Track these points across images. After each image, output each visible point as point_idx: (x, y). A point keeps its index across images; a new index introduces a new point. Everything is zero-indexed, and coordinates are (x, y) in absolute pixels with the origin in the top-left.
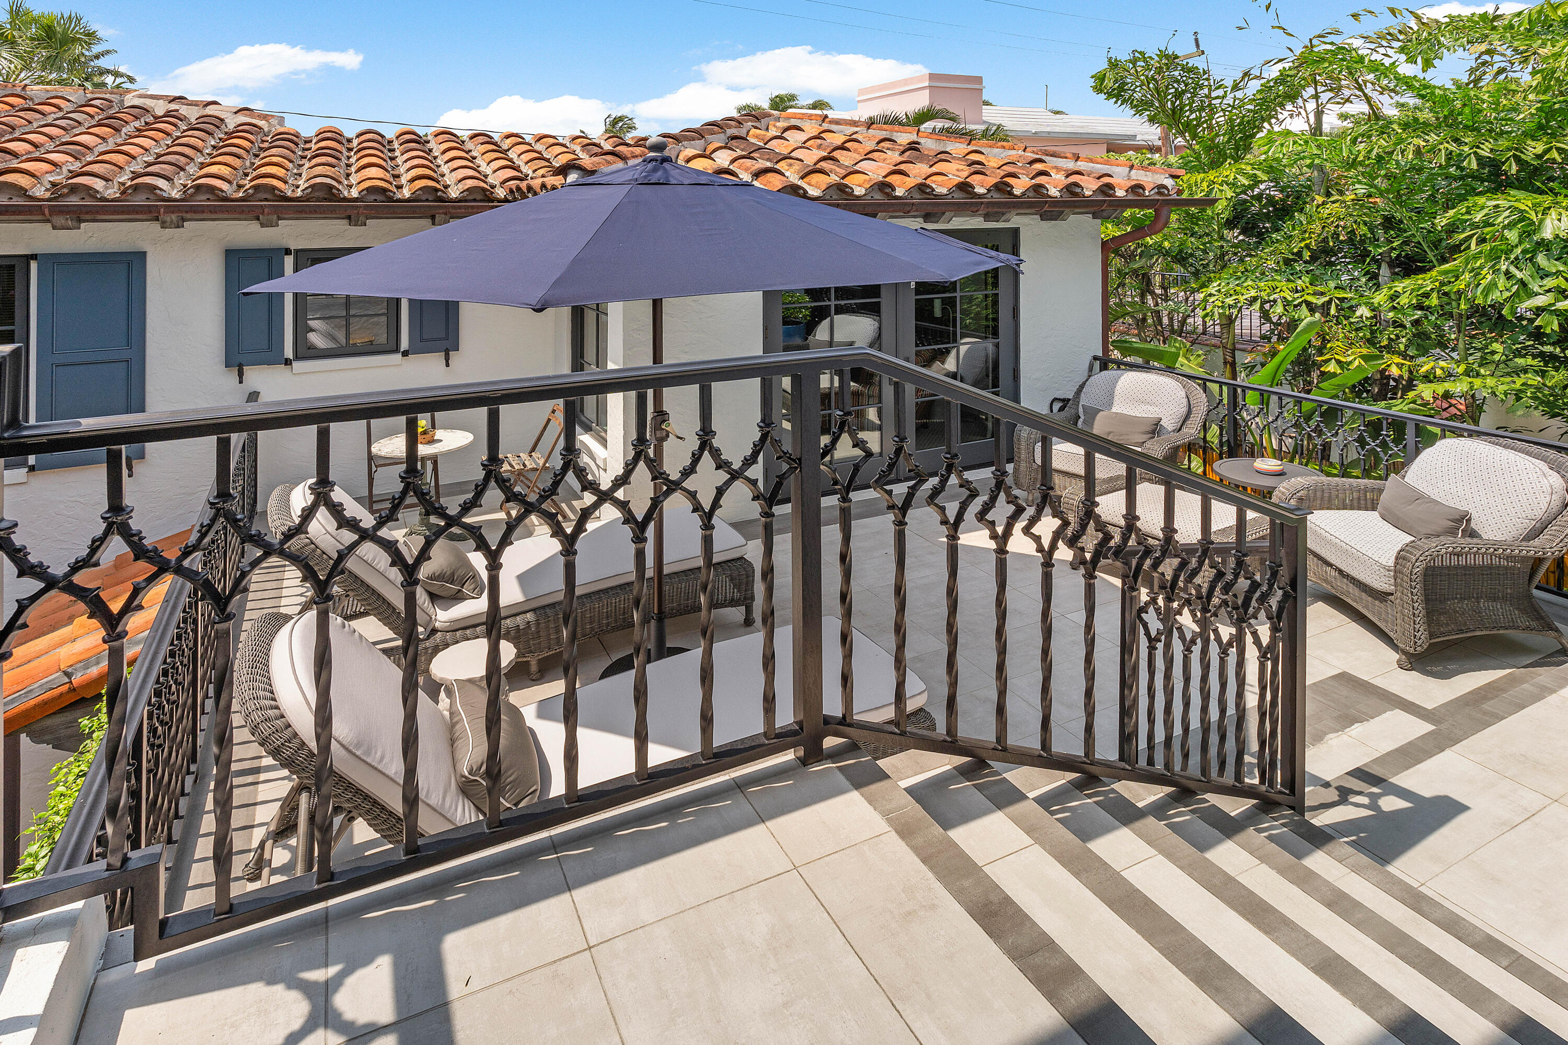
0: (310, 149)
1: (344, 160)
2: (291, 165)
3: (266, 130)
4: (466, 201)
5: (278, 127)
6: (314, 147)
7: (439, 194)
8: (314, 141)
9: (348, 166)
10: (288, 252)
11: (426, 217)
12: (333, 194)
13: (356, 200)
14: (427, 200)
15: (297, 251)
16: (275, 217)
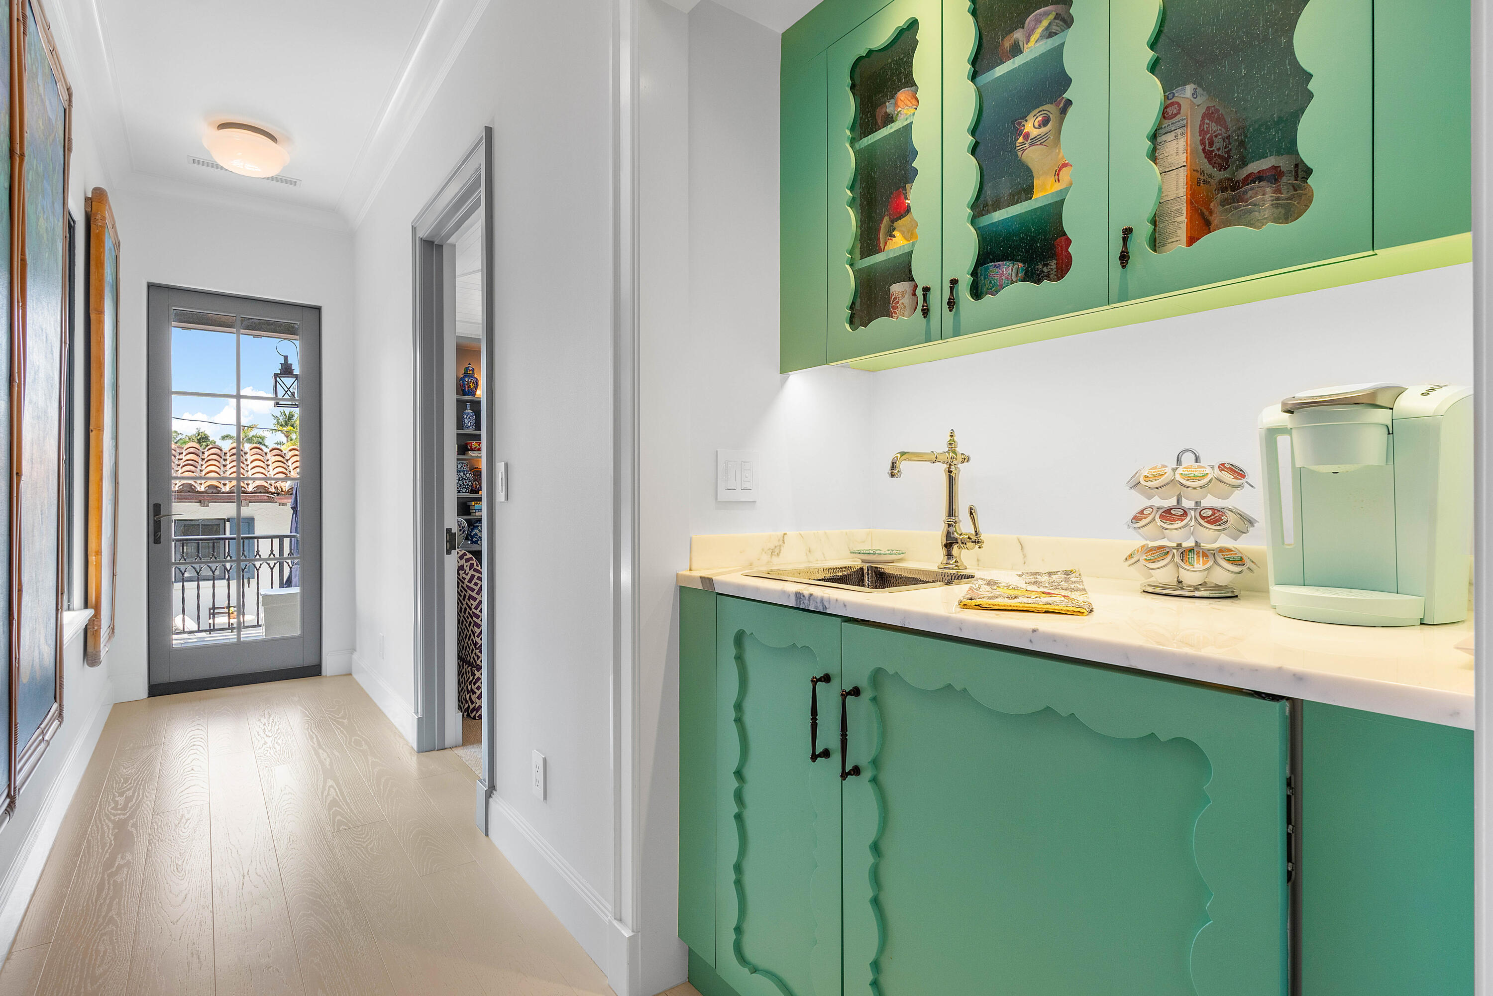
9: (201, 471)
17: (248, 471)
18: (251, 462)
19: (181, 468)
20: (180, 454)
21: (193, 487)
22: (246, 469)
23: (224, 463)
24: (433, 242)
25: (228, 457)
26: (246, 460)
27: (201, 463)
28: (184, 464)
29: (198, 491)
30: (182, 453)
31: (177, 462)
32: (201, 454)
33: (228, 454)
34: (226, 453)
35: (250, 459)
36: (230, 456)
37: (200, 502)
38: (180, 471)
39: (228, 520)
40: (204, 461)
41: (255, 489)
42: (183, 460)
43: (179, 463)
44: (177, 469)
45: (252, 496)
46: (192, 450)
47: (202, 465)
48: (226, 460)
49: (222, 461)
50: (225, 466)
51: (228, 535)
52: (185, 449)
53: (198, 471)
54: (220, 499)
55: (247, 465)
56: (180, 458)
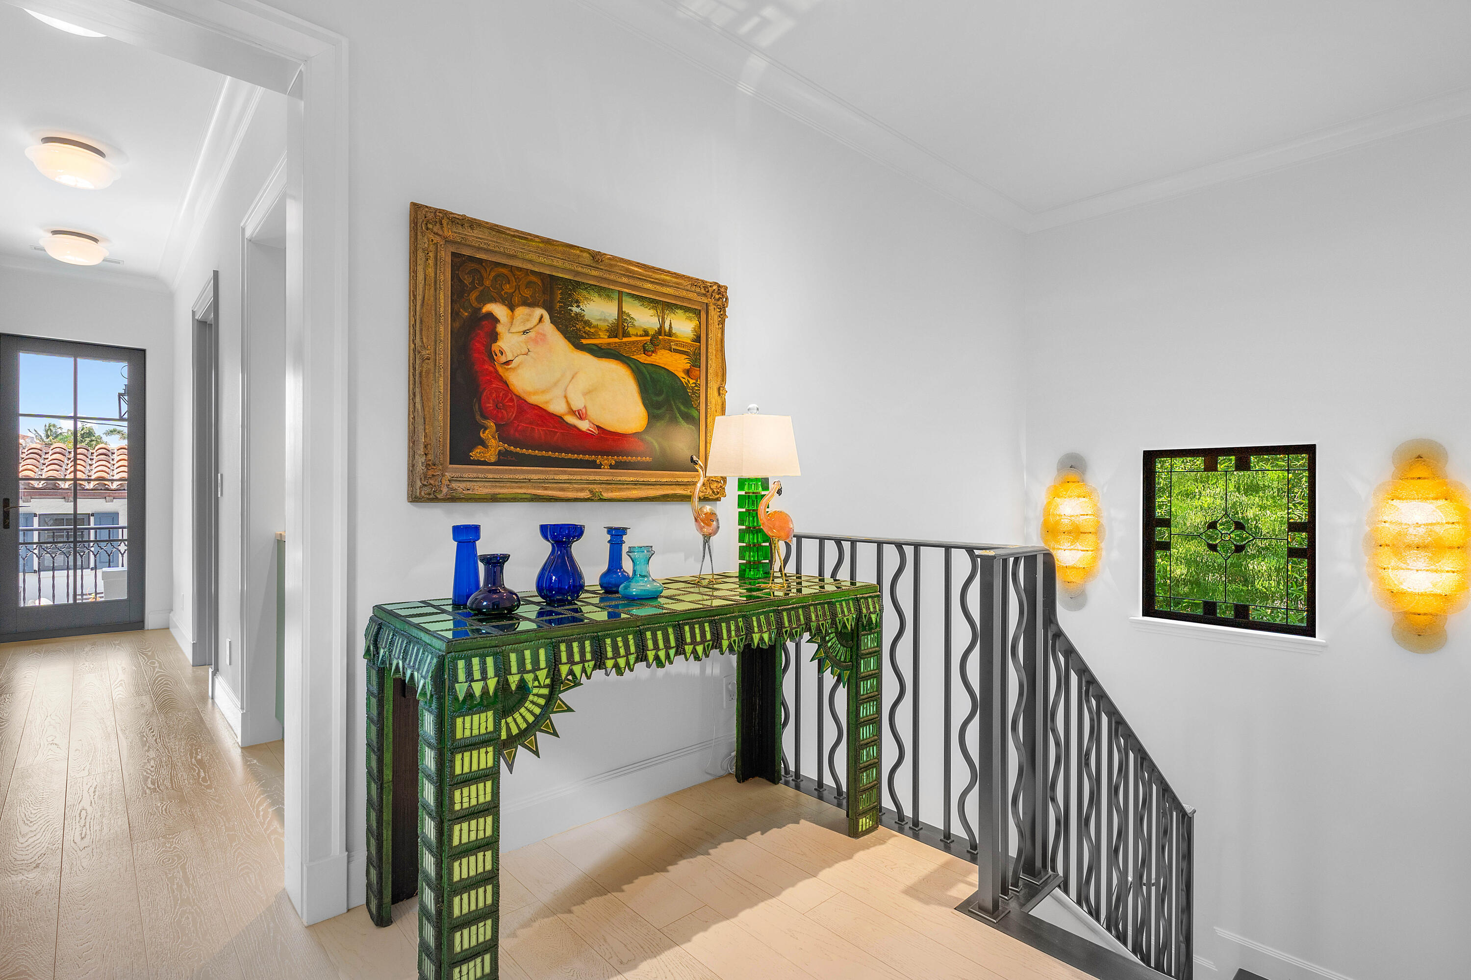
0: (48, 459)
1: (64, 467)
2: (37, 469)
3: (24, 445)
4: (120, 490)
5: (30, 444)
6: (50, 458)
7: (107, 486)
8: (50, 454)
9: (66, 470)
10: (35, 515)
11: (103, 498)
12: (56, 486)
13: (67, 489)
14: (101, 489)
15: (40, 515)
16: (30, 497)
17: (113, 470)
18: (117, 462)
19: (47, 467)
20: (46, 453)
21: (57, 485)
22: (112, 468)
23: (90, 462)
24: (206, 322)
25: (94, 457)
26: (113, 460)
27: (67, 462)
28: (49, 463)
29: (62, 488)
30: (48, 453)
31: (42, 461)
32: (67, 454)
33: (95, 454)
34: (93, 453)
35: (117, 458)
36: (96, 456)
37: (64, 498)
38: (46, 470)
39: (93, 515)
40: (70, 461)
41: (119, 486)
42: (49, 460)
43: (45, 462)
44: (42, 468)
45: (115, 493)
46: (58, 450)
47: (68, 464)
48: (93, 459)
49: (88, 460)
50: (90, 465)
51: (92, 525)
52: (51, 448)
53: (63, 469)
54: (84, 496)
55: (114, 465)
56: (46, 457)
